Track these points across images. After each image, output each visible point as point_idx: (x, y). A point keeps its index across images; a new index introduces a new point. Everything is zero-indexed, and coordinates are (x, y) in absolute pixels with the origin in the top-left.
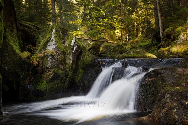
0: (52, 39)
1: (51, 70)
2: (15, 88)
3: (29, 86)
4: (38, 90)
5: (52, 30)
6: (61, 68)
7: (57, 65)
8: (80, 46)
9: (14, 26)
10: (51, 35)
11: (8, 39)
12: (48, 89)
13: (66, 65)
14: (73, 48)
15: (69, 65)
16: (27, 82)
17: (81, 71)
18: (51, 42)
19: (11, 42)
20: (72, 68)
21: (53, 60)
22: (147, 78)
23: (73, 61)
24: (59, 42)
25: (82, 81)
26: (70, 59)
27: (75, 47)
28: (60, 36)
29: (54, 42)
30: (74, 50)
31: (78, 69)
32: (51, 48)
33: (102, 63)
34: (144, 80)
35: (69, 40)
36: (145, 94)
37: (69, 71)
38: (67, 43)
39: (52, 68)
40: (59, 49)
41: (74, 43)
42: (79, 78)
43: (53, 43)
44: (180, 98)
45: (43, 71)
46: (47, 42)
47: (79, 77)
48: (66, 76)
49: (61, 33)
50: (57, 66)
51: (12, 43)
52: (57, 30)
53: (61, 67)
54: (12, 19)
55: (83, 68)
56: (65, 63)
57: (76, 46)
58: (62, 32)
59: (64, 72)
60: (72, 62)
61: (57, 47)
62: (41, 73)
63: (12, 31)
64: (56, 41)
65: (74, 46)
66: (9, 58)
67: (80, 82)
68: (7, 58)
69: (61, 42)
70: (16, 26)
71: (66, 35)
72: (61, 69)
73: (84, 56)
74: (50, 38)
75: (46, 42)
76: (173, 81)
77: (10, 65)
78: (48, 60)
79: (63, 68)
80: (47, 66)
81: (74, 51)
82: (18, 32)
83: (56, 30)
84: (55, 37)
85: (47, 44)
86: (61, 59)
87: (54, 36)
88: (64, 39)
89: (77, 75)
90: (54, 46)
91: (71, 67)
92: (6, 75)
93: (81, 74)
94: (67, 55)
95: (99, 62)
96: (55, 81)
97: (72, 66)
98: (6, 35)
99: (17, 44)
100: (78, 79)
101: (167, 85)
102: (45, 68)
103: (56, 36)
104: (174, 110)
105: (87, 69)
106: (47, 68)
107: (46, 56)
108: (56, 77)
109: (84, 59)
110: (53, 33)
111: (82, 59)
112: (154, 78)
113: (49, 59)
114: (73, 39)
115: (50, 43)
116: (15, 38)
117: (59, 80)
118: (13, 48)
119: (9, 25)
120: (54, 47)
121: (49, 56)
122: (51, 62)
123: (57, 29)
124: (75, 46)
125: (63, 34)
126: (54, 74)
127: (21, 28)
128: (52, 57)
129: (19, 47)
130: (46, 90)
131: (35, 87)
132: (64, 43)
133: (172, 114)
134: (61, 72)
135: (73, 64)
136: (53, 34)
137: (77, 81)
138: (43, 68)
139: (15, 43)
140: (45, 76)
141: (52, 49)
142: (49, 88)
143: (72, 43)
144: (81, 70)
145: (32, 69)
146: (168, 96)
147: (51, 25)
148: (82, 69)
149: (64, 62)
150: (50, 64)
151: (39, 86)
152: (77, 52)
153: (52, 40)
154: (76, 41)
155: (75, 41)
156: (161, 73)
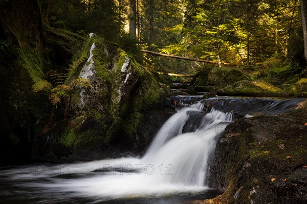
0: (88, 61)
1: (84, 112)
2: (29, 140)
3: (48, 138)
4: (61, 144)
5: (90, 46)
6: (100, 110)
7: (95, 104)
8: (137, 73)
9: (37, 38)
10: (88, 55)
11: (21, 59)
12: (76, 144)
13: (110, 104)
14: (125, 76)
15: (115, 104)
16: (45, 130)
17: (138, 115)
18: (87, 65)
19: (27, 64)
20: (120, 111)
21: (88, 96)
22: (229, 132)
23: (122, 98)
24: (101, 67)
25: (138, 133)
26: (118, 94)
27: (128, 75)
28: (104, 55)
29: (90, 66)
30: (126, 80)
31: (133, 112)
32: (86, 75)
33: (177, 103)
34: (223, 135)
35: (119, 63)
36: (223, 159)
37: (115, 115)
38: (115, 67)
39: (85, 109)
40: (99, 78)
41: (127, 68)
42: (134, 127)
43: (90, 68)
44: (264, 170)
45: (72, 113)
46: (81, 65)
47: (134, 125)
48: (109, 123)
49: (105, 51)
50: (94, 107)
51: (28, 66)
52: (99, 46)
53: (101, 107)
54: (33, 25)
55: (143, 110)
56: (109, 102)
57: (131, 74)
58: (107, 50)
59: (104, 116)
60: (121, 100)
61: (96, 75)
62: (69, 117)
63: (33, 46)
64: (94, 64)
65: (126, 73)
66: (21, 90)
67: (134, 134)
68: (18, 90)
69: (104, 65)
70: (41, 37)
71: (115, 54)
72: (101, 112)
73: (147, 89)
74: (85, 58)
75: (79, 66)
76: (267, 139)
77: (22, 102)
78: (80, 96)
79: (104, 109)
80: (78, 106)
81: (125, 82)
82: (44, 48)
83: (97, 46)
84: (95, 57)
85: (81, 69)
86: (101, 95)
87: (93, 55)
88: (111, 61)
89: (130, 123)
90: (91, 72)
91: (118, 109)
92: (16, 119)
93: (138, 121)
94: (114, 88)
95: (172, 101)
96: (89, 131)
97: (120, 107)
98: (18, 52)
99: (38, 68)
100: (131, 129)
101: (254, 146)
102: (74, 109)
103: (97, 56)
104: (252, 190)
105: (151, 112)
106: (78, 109)
107: (77, 89)
108: (90, 124)
109: (147, 96)
110: (91, 50)
111: (141, 96)
112: (239, 132)
113: (81, 94)
114: (126, 61)
115: (85, 67)
116: (36, 57)
117: (95, 129)
118: (28, 74)
119: (29, 35)
120: (92, 74)
121: (82, 88)
122: (84, 100)
123: (98, 44)
124: (128, 73)
125: (110, 52)
126: (87, 120)
127: (50, 40)
128: (86, 91)
129: (41, 71)
130: (73, 145)
131: (57, 140)
132: (110, 67)
133: (247, 197)
134: (100, 116)
135: (122, 103)
136: (91, 53)
137: (130, 132)
138: (72, 109)
139: (36, 65)
140: (73, 122)
141: (88, 77)
142: (77, 142)
143: (123, 67)
144: (138, 113)
145: (55, 109)
146: (248, 165)
147: (90, 37)
148: (140, 111)
149: (106, 99)
150: (83, 102)
151: (63, 137)
152: (130, 84)
153: (89, 63)
154: (129, 64)
155: (127, 65)
156: (251, 126)
